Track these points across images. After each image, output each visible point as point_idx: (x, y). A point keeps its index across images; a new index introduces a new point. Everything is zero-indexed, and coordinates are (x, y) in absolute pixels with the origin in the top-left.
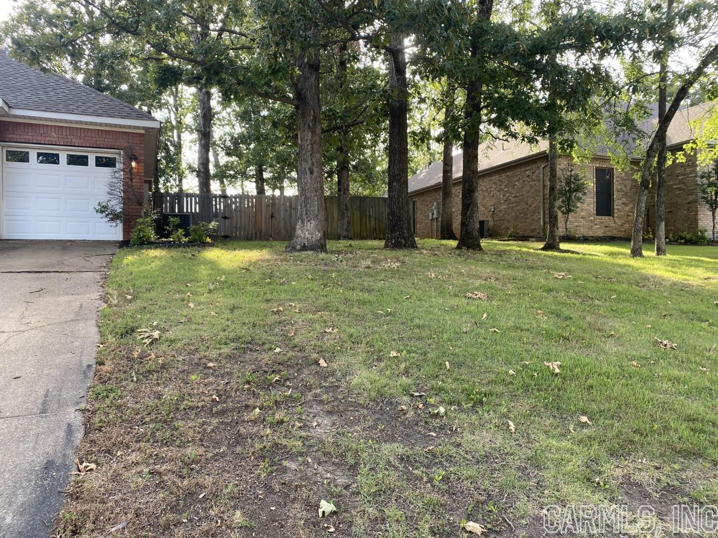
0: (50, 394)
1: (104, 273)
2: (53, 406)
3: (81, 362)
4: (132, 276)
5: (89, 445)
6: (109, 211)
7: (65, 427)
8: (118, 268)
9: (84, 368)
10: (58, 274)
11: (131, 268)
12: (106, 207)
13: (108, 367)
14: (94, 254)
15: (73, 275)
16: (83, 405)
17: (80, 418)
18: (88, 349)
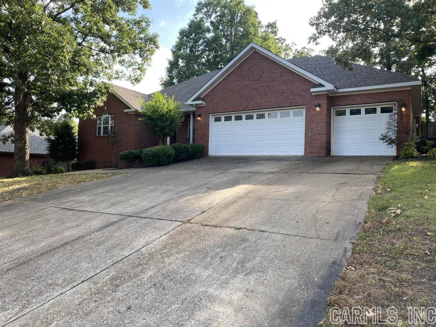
0: (340, 232)
1: (379, 175)
2: (340, 239)
3: (356, 220)
4: (393, 178)
5: (353, 259)
6: (387, 139)
7: (343, 249)
8: (387, 173)
9: (357, 223)
10: (355, 175)
11: (395, 173)
12: (386, 136)
13: (368, 225)
14: (377, 164)
15: (362, 176)
16: (353, 241)
17: (351, 246)
18: (361, 215)
